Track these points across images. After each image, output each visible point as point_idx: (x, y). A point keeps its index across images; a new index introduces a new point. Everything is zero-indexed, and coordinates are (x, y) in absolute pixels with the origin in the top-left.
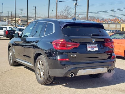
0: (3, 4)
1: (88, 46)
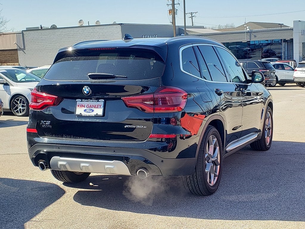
1: (79, 102)
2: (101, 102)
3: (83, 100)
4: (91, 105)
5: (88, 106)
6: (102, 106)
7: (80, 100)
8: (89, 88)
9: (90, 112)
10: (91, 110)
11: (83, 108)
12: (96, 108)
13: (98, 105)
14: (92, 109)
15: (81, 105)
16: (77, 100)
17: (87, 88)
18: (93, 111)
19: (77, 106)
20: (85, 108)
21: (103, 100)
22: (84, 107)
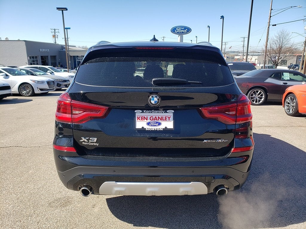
0: (196, 37)
1: (138, 113)
2: (170, 113)
3: (144, 111)
4: (156, 117)
5: (152, 118)
6: (172, 118)
7: (140, 111)
8: (158, 97)
9: (155, 125)
10: (157, 123)
11: (145, 120)
12: (163, 120)
13: (165, 117)
14: (158, 121)
15: (142, 117)
16: (136, 111)
17: (156, 97)
18: (160, 124)
19: (137, 119)
20: (149, 121)
21: (173, 111)
22: (147, 120)
